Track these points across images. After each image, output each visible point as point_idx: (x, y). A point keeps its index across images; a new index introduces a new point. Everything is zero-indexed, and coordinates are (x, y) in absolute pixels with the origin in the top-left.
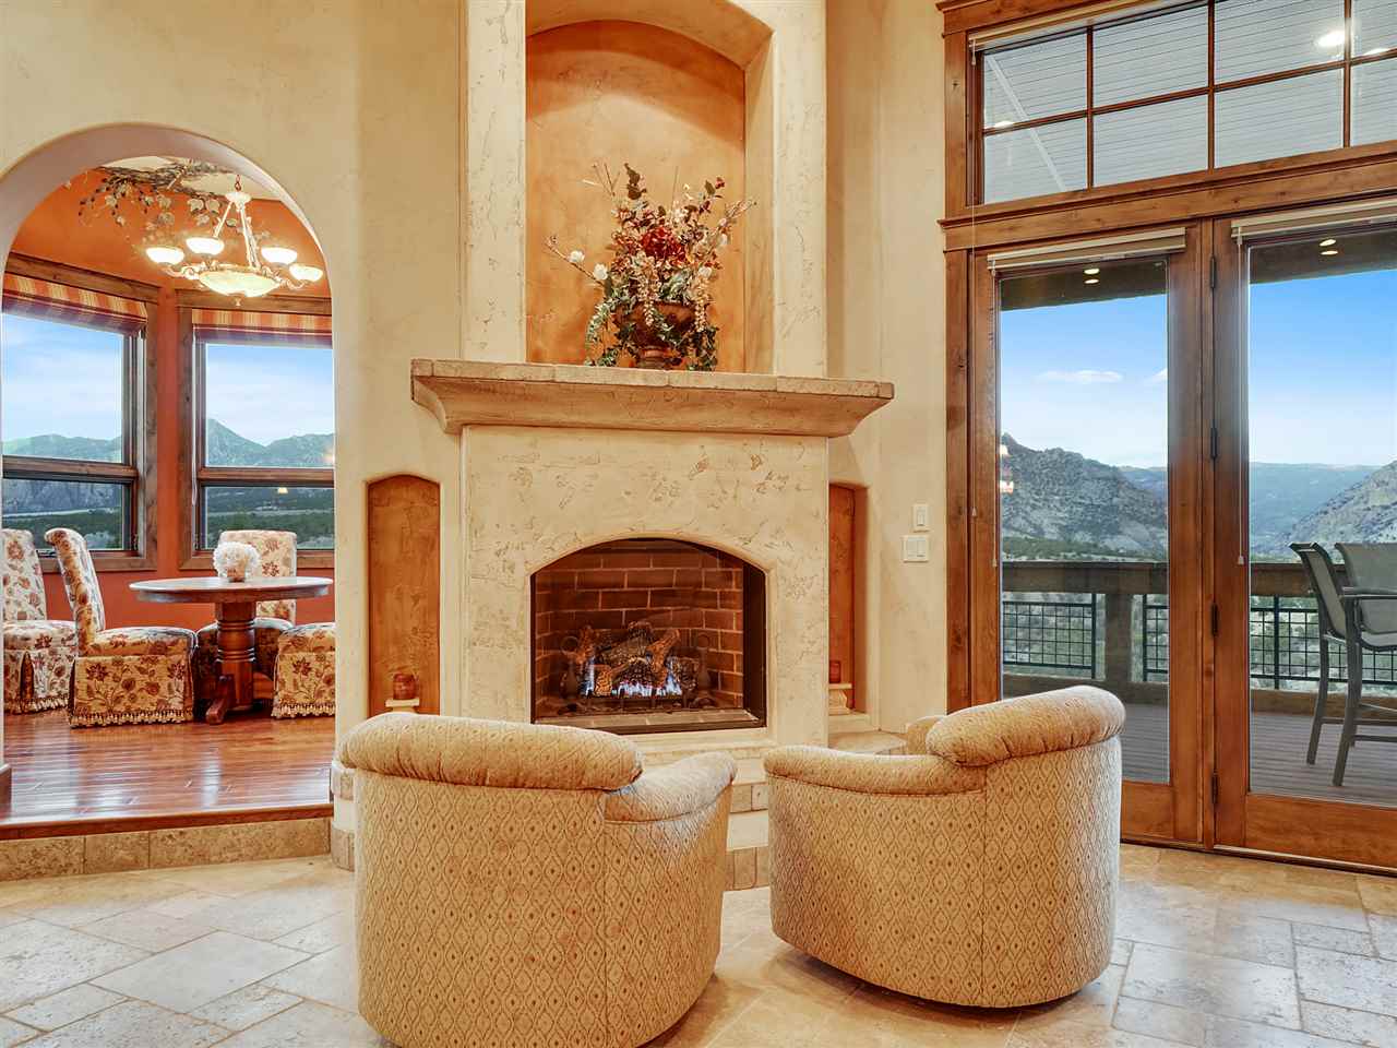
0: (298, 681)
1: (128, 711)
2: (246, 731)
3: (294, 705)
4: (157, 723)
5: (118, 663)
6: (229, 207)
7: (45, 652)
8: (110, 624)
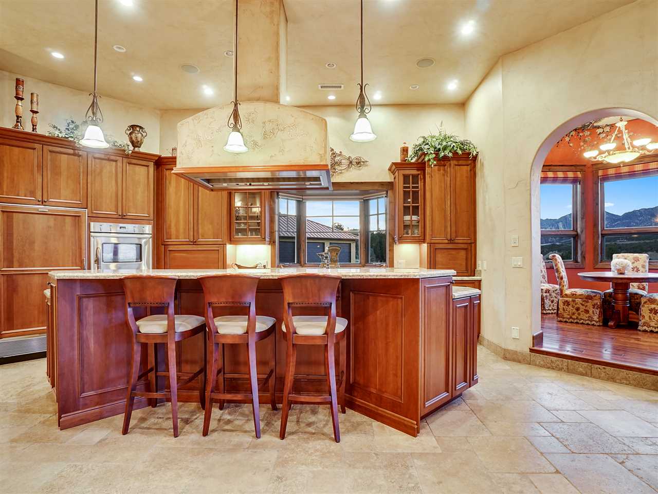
0: (652, 317)
1: (577, 318)
2: (626, 333)
3: (649, 326)
4: (588, 324)
5: (574, 301)
6: (617, 129)
7: (548, 294)
8: (570, 287)
